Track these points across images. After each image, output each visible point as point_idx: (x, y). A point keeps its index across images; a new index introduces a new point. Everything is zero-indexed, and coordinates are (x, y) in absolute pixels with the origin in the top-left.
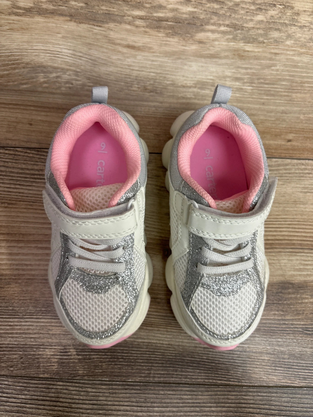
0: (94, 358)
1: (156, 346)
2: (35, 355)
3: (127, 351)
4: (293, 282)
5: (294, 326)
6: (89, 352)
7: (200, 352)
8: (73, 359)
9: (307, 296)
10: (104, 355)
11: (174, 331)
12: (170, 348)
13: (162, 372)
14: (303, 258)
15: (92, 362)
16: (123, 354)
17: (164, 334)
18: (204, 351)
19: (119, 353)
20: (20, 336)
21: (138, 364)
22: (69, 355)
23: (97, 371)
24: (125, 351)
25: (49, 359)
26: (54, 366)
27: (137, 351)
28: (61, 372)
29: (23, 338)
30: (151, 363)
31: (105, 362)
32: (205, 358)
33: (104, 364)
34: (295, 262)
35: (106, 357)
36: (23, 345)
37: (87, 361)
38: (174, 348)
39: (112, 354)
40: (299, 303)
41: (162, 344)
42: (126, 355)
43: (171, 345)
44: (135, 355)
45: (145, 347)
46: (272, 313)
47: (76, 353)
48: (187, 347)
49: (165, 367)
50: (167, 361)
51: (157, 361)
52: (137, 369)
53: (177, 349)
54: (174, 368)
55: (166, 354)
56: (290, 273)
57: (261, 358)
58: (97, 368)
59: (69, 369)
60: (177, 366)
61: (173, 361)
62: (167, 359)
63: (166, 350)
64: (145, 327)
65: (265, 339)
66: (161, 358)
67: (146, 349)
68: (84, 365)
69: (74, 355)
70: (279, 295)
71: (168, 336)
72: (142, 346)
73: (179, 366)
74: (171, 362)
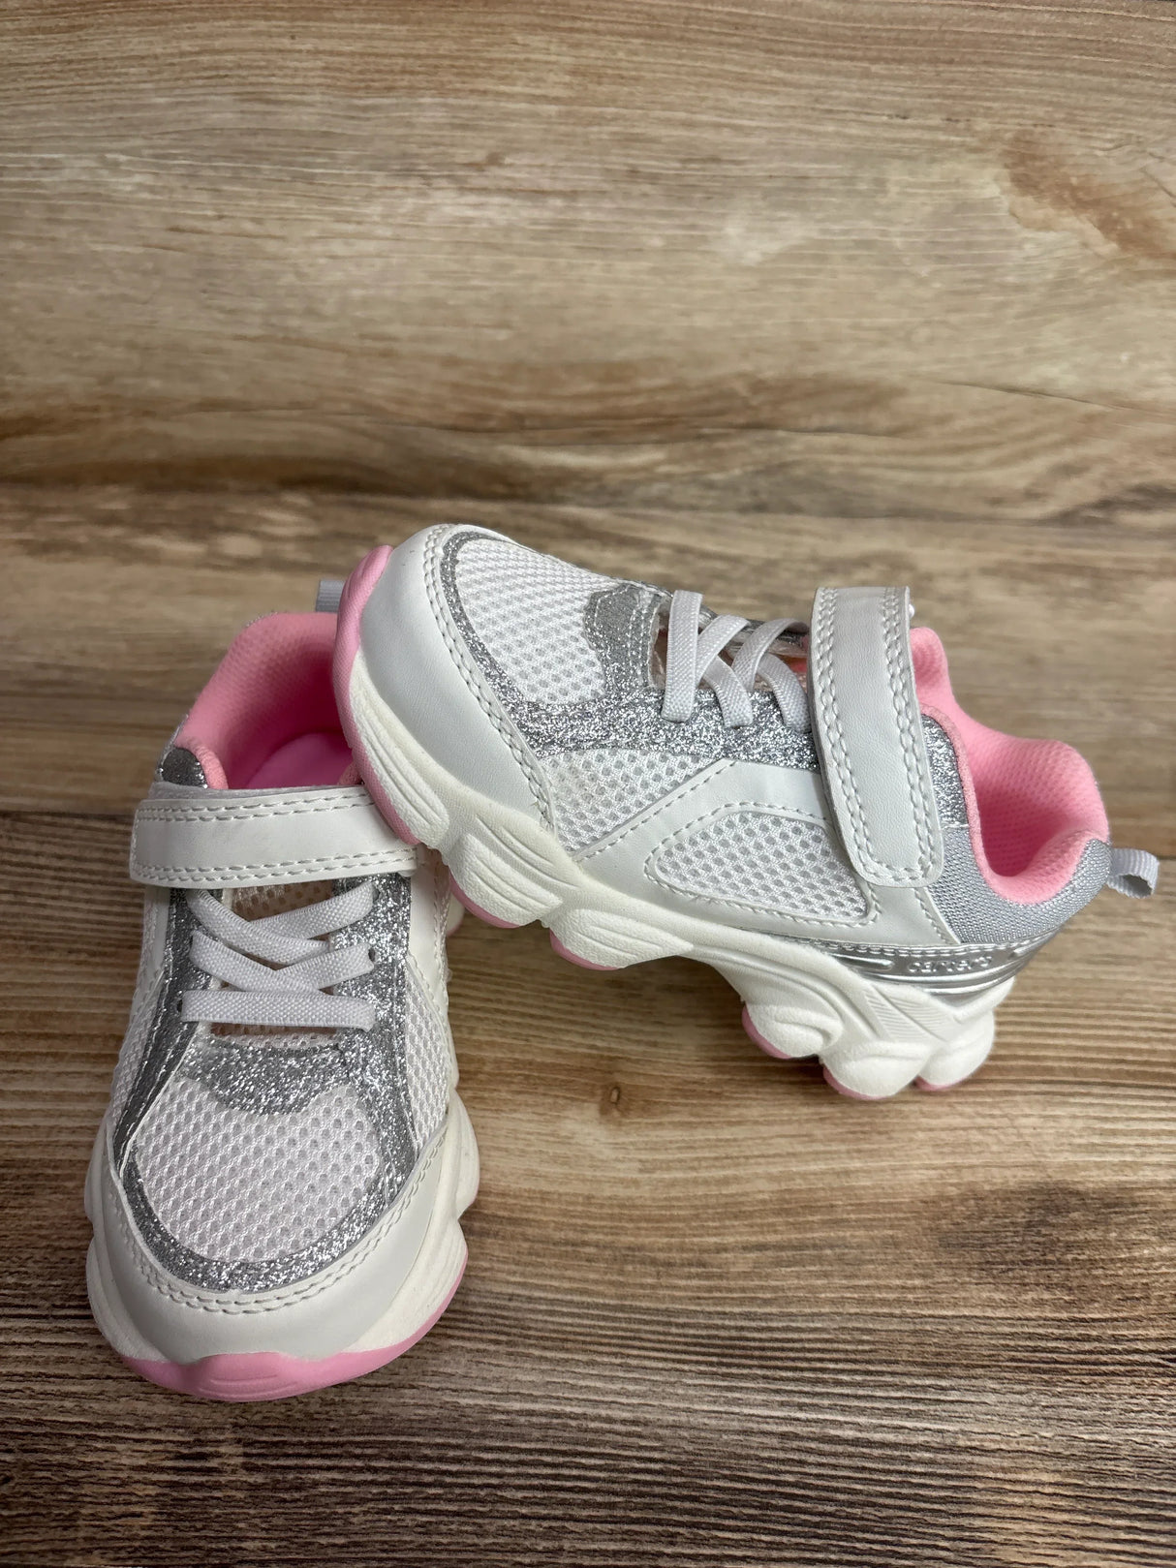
0: (316, 1484)
1: (580, 1429)
2: (69, 1467)
3: (460, 1453)
4: (1080, 1188)
5: (1126, 1346)
6: (298, 1456)
7: (766, 1454)
8: (229, 1485)
9: (1144, 1237)
10: (360, 1470)
11: (654, 1364)
12: (640, 1436)
13: (612, 1546)
14: (1091, 1112)
15: (306, 1499)
16: (444, 1467)
17: (612, 1379)
18: (783, 1449)
19: (427, 1458)
20: (21, 1386)
21: (507, 1508)
22: (209, 1471)
23: (324, 1541)
24: (451, 1453)
25: (124, 1483)
26: (140, 1515)
28: (168, 1545)
29: (31, 1397)
30: (563, 1503)
31: (363, 1501)
32: (790, 1478)
33: (356, 1509)
34: (1067, 1123)
35: (369, 1477)
36: (28, 1422)
37: (286, 1496)
38: (659, 1438)
39: (394, 1464)
40: (1122, 1260)
41: (610, 1420)
42: (454, 1468)
43: (646, 1424)
44: (494, 1469)
45: (536, 1434)
46: (1029, 1296)
47: (241, 1460)
48: (712, 1431)
49: (623, 1523)
50: (629, 1494)
51: (586, 1497)
52: (501, 1532)
53: (671, 1442)
54: (660, 1528)
55: (625, 1464)
56: (1061, 1159)
57: (1023, 1477)
58: (326, 1530)
59: (203, 1533)
60: (676, 1517)
61: (655, 1496)
62: (629, 1488)
63: (624, 1447)
64: (537, 1353)
65: (1024, 1399)
66: (604, 1480)
67: (538, 1440)
68: (273, 1516)
69: (234, 1472)
70: (1039, 1233)
71: (631, 1388)
72: (524, 1430)
73: (686, 1518)
74: (647, 1500)
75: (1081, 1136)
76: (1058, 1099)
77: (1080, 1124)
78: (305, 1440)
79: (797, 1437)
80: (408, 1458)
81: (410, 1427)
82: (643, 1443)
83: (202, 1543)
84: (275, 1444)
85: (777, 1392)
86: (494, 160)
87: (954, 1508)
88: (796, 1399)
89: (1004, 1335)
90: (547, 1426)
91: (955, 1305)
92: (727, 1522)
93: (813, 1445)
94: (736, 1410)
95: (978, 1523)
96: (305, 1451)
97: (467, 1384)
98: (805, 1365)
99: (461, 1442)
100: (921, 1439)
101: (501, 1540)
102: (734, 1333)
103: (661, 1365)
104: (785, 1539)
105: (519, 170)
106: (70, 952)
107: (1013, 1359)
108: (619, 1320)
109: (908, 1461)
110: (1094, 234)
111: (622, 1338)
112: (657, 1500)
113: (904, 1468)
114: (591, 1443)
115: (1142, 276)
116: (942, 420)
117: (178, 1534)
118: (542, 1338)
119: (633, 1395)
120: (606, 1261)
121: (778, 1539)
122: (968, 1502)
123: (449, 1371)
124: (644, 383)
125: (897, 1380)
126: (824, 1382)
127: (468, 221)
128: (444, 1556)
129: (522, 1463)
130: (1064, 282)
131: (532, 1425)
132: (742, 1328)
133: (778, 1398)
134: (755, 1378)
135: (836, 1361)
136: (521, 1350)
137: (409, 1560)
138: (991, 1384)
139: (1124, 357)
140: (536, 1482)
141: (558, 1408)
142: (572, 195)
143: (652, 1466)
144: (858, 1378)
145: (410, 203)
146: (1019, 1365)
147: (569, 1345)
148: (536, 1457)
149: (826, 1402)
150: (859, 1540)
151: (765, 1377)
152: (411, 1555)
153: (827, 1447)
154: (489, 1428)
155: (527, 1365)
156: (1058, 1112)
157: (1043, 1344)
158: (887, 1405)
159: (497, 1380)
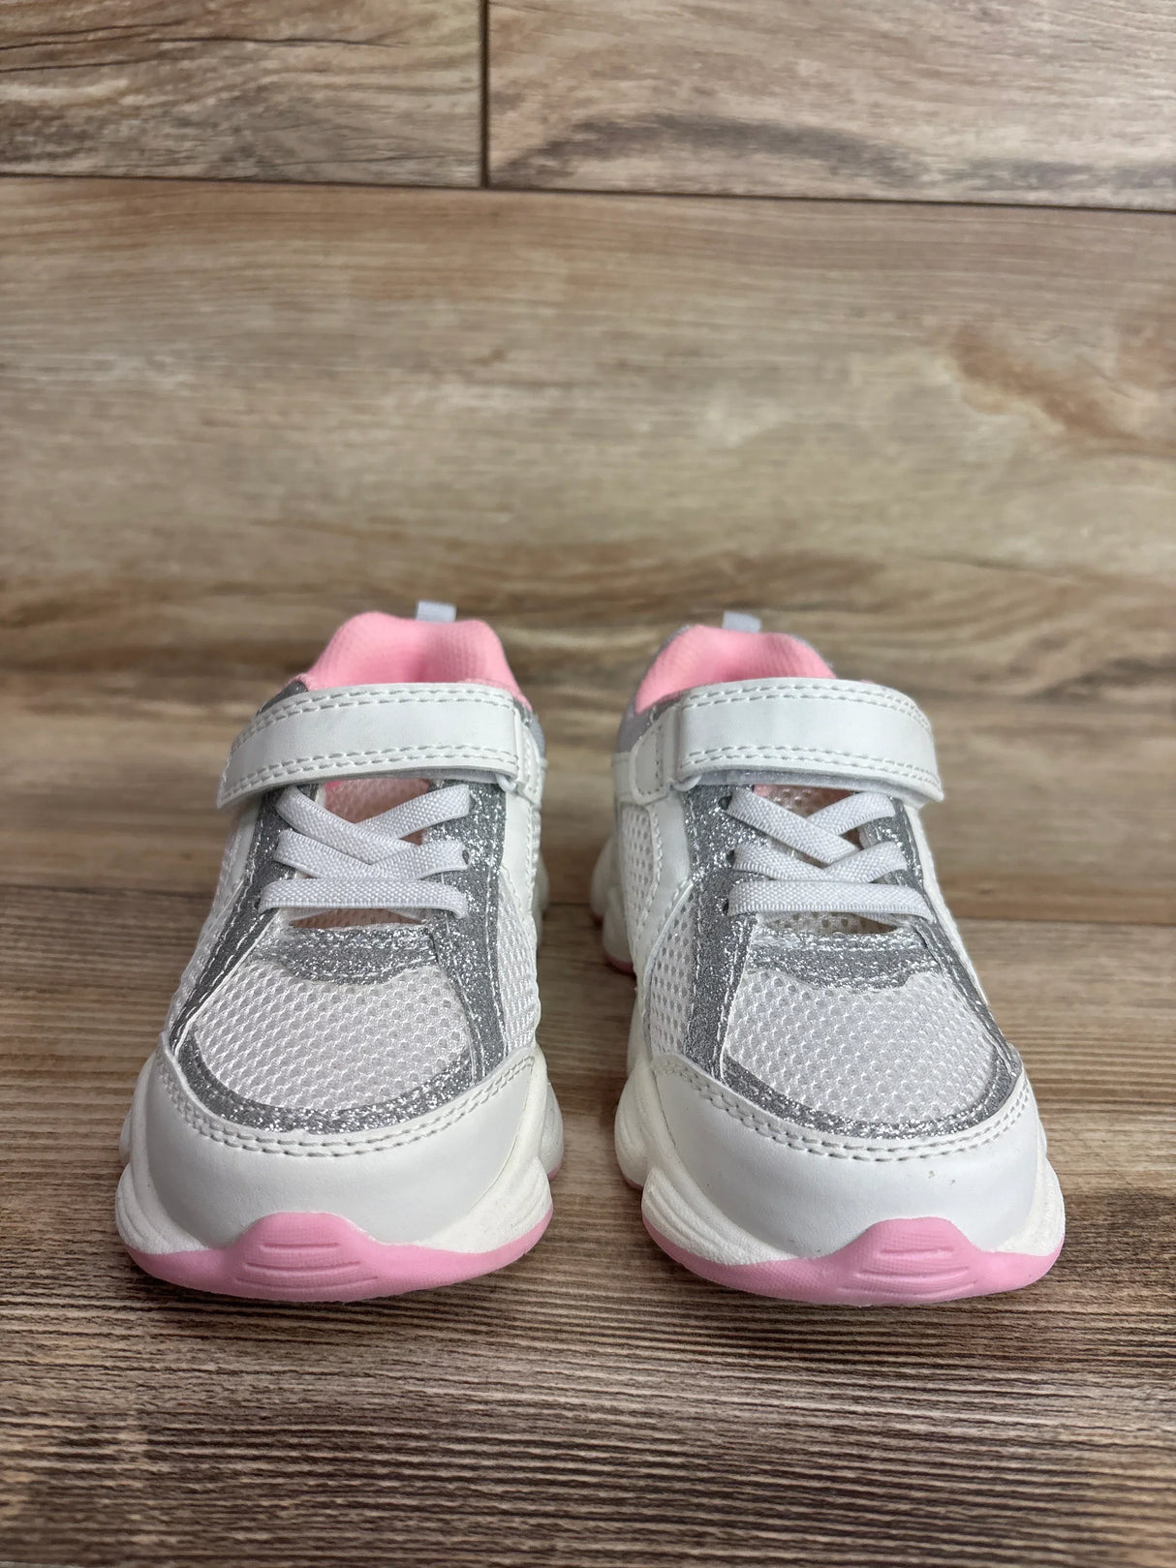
0: (237, 1474)
1: (577, 1420)
3: (424, 1444)
4: (1167, 1194)
6: (218, 1444)
7: (816, 1448)
8: (125, 1474)
10: (294, 1460)
11: (669, 1355)
12: (654, 1428)
13: (620, 1547)
14: (1166, 1128)
15: (222, 1490)
16: (403, 1458)
17: (617, 1370)
18: (836, 1443)
19: (381, 1449)
21: (483, 1503)
22: (101, 1458)
23: (241, 1536)
24: (413, 1444)
27: (475, 1440)
28: (36, 1537)
30: (555, 1498)
31: (293, 1494)
32: (850, 1474)
33: (285, 1503)
34: (1140, 1137)
35: (306, 1468)
37: (197, 1487)
38: (679, 1431)
39: (341, 1455)
41: (614, 1411)
42: (415, 1459)
43: (661, 1415)
44: (467, 1461)
45: (522, 1424)
46: (1125, 1293)
47: (144, 1448)
48: (745, 1423)
49: (635, 1520)
50: (642, 1489)
51: (585, 1492)
52: (475, 1529)
53: (694, 1435)
54: (683, 1527)
55: (637, 1458)
56: (1140, 1168)
57: (1148, 1473)
58: (246, 1524)
59: (84, 1525)
60: (703, 1515)
61: (675, 1492)
62: (642, 1483)
63: (634, 1439)
64: (524, 1343)
65: (1135, 1392)
66: (609, 1474)
67: (524, 1431)
68: (176, 1508)
69: (133, 1460)
70: (1126, 1234)
71: (641, 1379)
72: (508, 1421)
73: (716, 1517)
74: (665, 1496)
75: (1158, 1149)
76: (1127, 1116)
77: (1156, 1138)
78: (227, 1428)
79: (854, 1431)
80: (358, 1448)
81: (362, 1416)
82: (658, 1435)
83: (81, 1537)
84: (189, 1432)
85: (825, 1384)
86: (498, 355)
87: (1065, 1507)
88: (850, 1392)
89: (1102, 1331)
90: (536, 1417)
91: (1036, 1301)
92: (770, 1521)
93: (876, 1439)
94: (776, 1402)
95: (1099, 1523)
96: (227, 1440)
97: (437, 1373)
98: (857, 1358)
99: (425, 1432)
100: (1012, 1434)
101: (474, 1538)
102: (767, 1326)
103: (678, 1356)
104: (848, 1540)
105: (521, 364)
106: (18, 989)
107: (1115, 1354)
108: (626, 1312)
109: (1000, 1457)
110: (1040, 415)
111: (629, 1329)
112: (677, 1496)
113: (994, 1464)
114: (592, 1435)
115: (1090, 454)
116: (922, 594)
117: (52, 1525)
118: (530, 1329)
119: (644, 1386)
120: (609, 1256)
121: (838, 1540)
122: (1081, 1500)
123: (415, 1360)
124: (636, 563)
125: (974, 1373)
126: (884, 1375)
127: (473, 410)
128: (399, 1555)
129: (503, 1455)
130: (1020, 460)
131: (517, 1416)
132: (777, 1321)
133: (827, 1391)
134: (796, 1370)
135: (896, 1354)
136: (505, 1340)
137: (350, 1559)
138: (1092, 1378)
139: (1085, 532)
140: (521, 1475)
141: (550, 1399)
142: (568, 385)
143: (670, 1460)
144: (926, 1371)
145: (421, 395)
146: (1123, 1360)
147: (564, 1336)
148: (521, 1449)
149: (888, 1395)
150: (945, 1542)
151: (807, 1369)
152: (354, 1553)
153: (893, 1442)
154: (463, 1418)
155: (512, 1355)
156: (1127, 1127)
157: (1150, 1338)
158: (964, 1399)
159: (474, 1369)
